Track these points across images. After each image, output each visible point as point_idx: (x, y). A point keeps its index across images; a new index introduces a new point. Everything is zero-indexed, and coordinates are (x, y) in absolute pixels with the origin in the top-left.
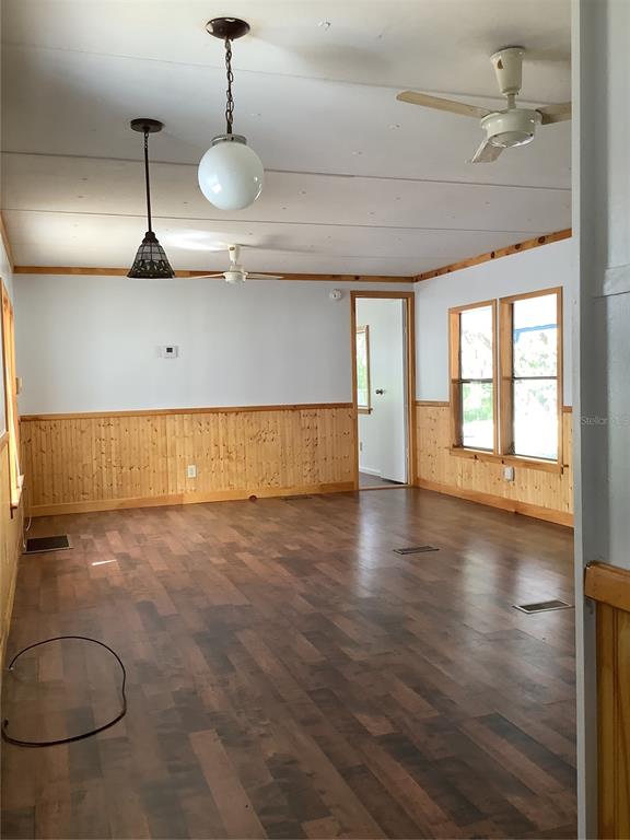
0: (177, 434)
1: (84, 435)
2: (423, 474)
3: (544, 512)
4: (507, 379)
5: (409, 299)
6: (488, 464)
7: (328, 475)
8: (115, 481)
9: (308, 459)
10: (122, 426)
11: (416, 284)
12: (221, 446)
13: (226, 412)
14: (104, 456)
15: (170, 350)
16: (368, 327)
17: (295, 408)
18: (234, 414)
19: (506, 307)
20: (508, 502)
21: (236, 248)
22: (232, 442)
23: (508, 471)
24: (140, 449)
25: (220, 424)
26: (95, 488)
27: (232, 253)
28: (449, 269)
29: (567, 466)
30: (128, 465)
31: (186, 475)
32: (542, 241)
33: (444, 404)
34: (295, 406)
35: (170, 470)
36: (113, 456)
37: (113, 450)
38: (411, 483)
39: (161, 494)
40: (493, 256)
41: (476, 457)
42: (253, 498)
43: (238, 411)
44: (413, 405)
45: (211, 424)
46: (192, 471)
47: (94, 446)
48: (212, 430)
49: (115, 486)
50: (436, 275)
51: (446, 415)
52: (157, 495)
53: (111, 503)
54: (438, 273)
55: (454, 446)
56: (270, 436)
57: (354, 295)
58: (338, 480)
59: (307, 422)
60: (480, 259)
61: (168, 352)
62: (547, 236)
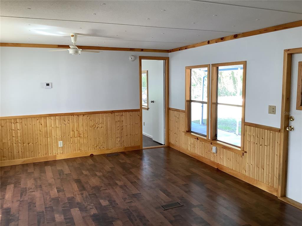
0: (53, 126)
1: (3, 128)
2: (172, 141)
3: (232, 172)
4: (214, 103)
5: (167, 60)
6: (203, 142)
7: (129, 143)
8: (20, 149)
9: (119, 135)
10: (23, 123)
11: (169, 53)
12: (76, 132)
13: (78, 114)
14: (14, 138)
15: (48, 85)
16: (147, 71)
17: (112, 112)
18: (82, 115)
19: (215, 68)
20: (214, 163)
21: (75, 36)
22: (81, 129)
23: (214, 149)
24: (33, 134)
25: (75, 120)
26: (10, 154)
27: (72, 38)
28: (186, 48)
29: (246, 152)
30: (27, 142)
31: (57, 145)
32: (236, 36)
33: (183, 111)
34: (112, 111)
35: (49, 143)
36: (19, 138)
37: (19, 135)
38: (166, 145)
39: (45, 156)
40: (209, 42)
41: (198, 139)
42: (92, 155)
43: (84, 114)
44: (168, 110)
45: (70, 120)
46: (60, 144)
47: (8, 134)
48: (71, 124)
49: (20, 153)
50: (180, 50)
51: (183, 116)
52: (43, 156)
53: (19, 161)
54: (180, 49)
55: (187, 132)
56: (101, 126)
57: (141, 58)
58: (133, 145)
59: (118, 118)
60: (202, 44)
61: (47, 85)
62: (239, 34)
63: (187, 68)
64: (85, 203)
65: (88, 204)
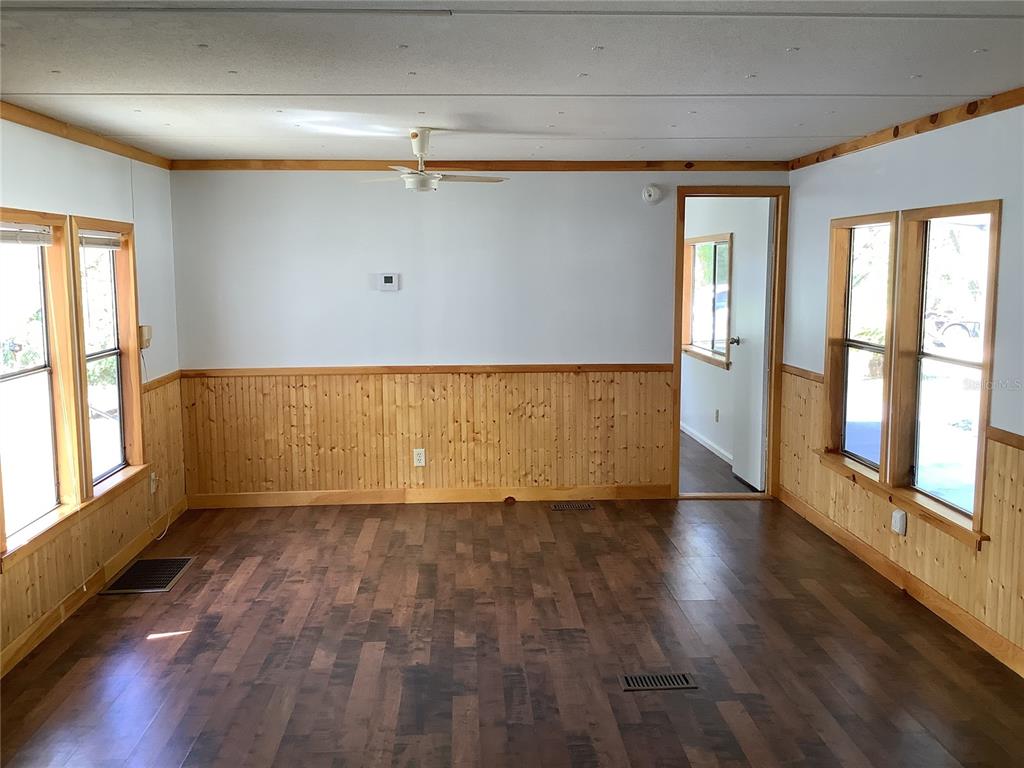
0: (399, 403)
1: (268, 398)
2: (788, 482)
3: (946, 607)
4: (907, 354)
5: (781, 198)
6: (870, 494)
7: (633, 474)
8: (309, 465)
9: (599, 448)
10: (319, 388)
11: (791, 172)
12: (464, 425)
13: (472, 372)
14: (294, 430)
15: (388, 280)
16: (732, 234)
17: (579, 369)
18: (485, 375)
19: (914, 227)
20: (895, 569)
21: (422, 135)
22: (480, 417)
23: (897, 516)
24: (344, 420)
25: (463, 390)
26: (282, 473)
27: (415, 143)
28: (834, 152)
29: (988, 539)
30: (328, 446)
31: (411, 459)
32: (973, 109)
33: (818, 378)
34: (579, 367)
35: (387, 454)
36: (308, 431)
37: (308, 422)
38: (769, 493)
39: (375, 488)
40: (896, 133)
41: (854, 480)
42: (510, 501)
43: (490, 372)
44: (778, 370)
45: (450, 390)
46: (419, 457)
47: (281, 417)
48: (450, 400)
49: (309, 472)
50: (818, 161)
51: (819, 395)
52: (368, 489)
53: (303, 497)
54: (819, 157)
55: (828, 451)
56: (541, 411)
57: (684, 192)
58: (645, 480)
59: (597, 391)
60: (877, 138)
61: (386, 282)
62: (982, 101)
63: (837, 223)
64: (412, 631)
65: (418, 637)
